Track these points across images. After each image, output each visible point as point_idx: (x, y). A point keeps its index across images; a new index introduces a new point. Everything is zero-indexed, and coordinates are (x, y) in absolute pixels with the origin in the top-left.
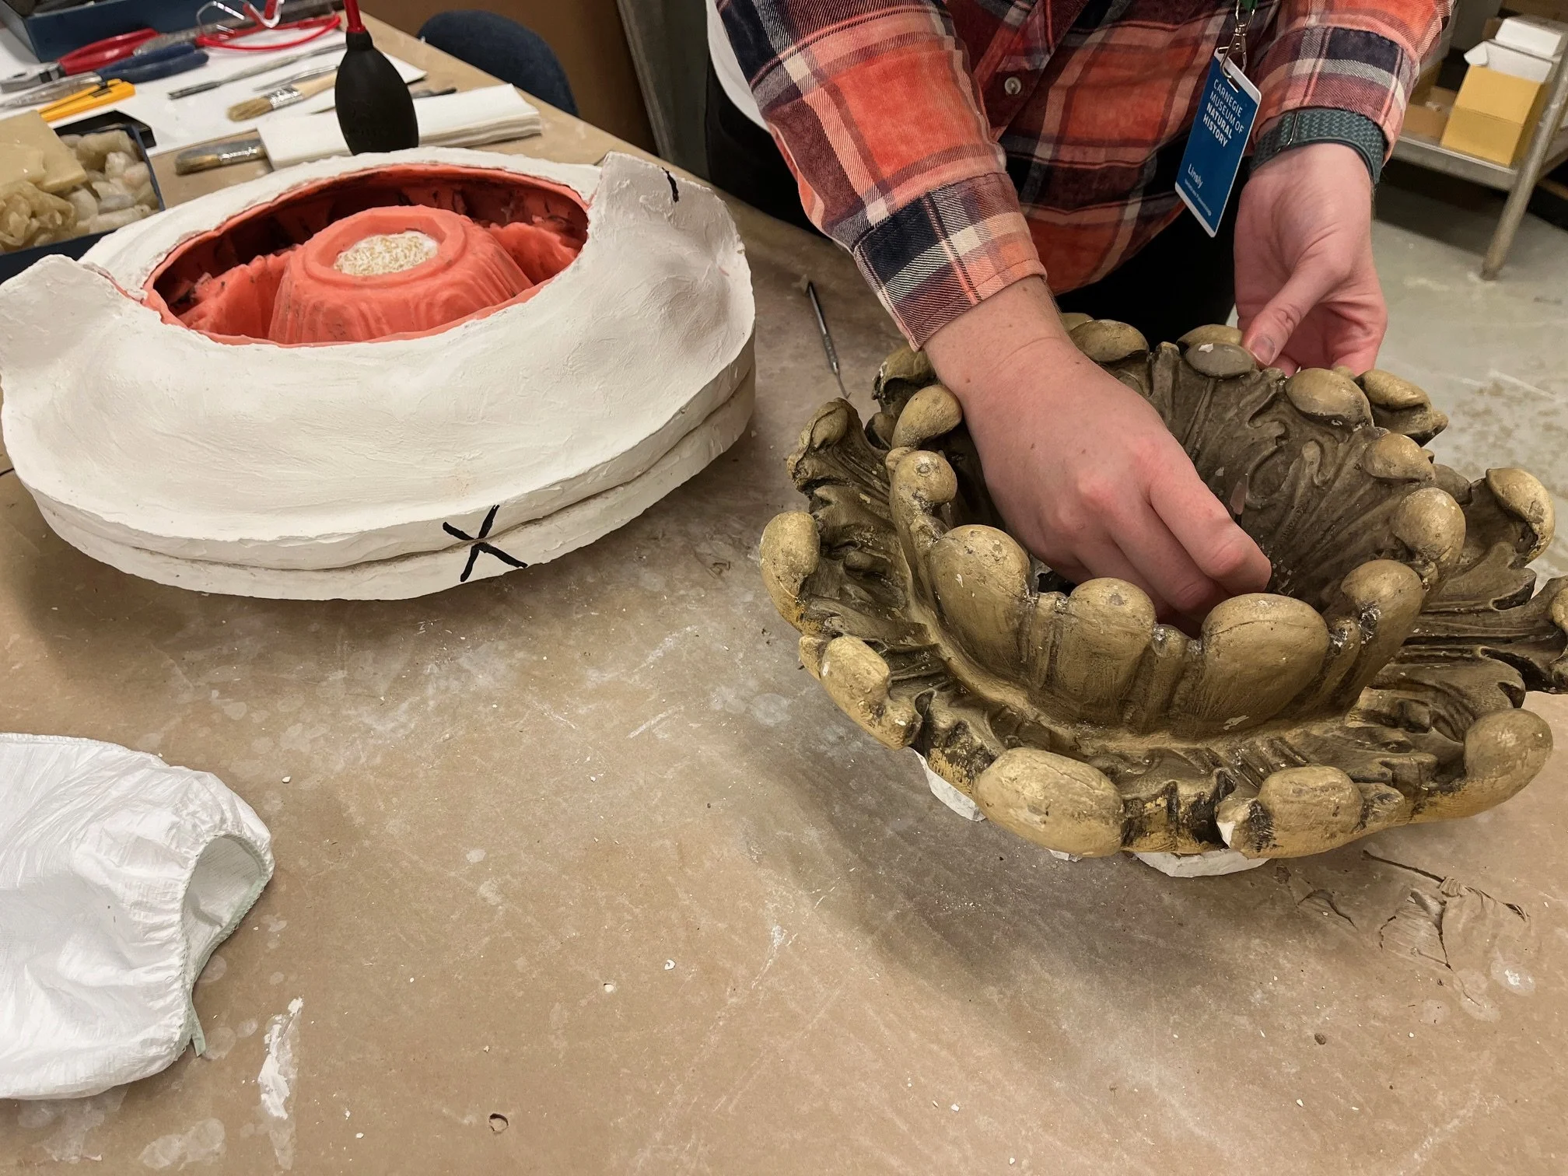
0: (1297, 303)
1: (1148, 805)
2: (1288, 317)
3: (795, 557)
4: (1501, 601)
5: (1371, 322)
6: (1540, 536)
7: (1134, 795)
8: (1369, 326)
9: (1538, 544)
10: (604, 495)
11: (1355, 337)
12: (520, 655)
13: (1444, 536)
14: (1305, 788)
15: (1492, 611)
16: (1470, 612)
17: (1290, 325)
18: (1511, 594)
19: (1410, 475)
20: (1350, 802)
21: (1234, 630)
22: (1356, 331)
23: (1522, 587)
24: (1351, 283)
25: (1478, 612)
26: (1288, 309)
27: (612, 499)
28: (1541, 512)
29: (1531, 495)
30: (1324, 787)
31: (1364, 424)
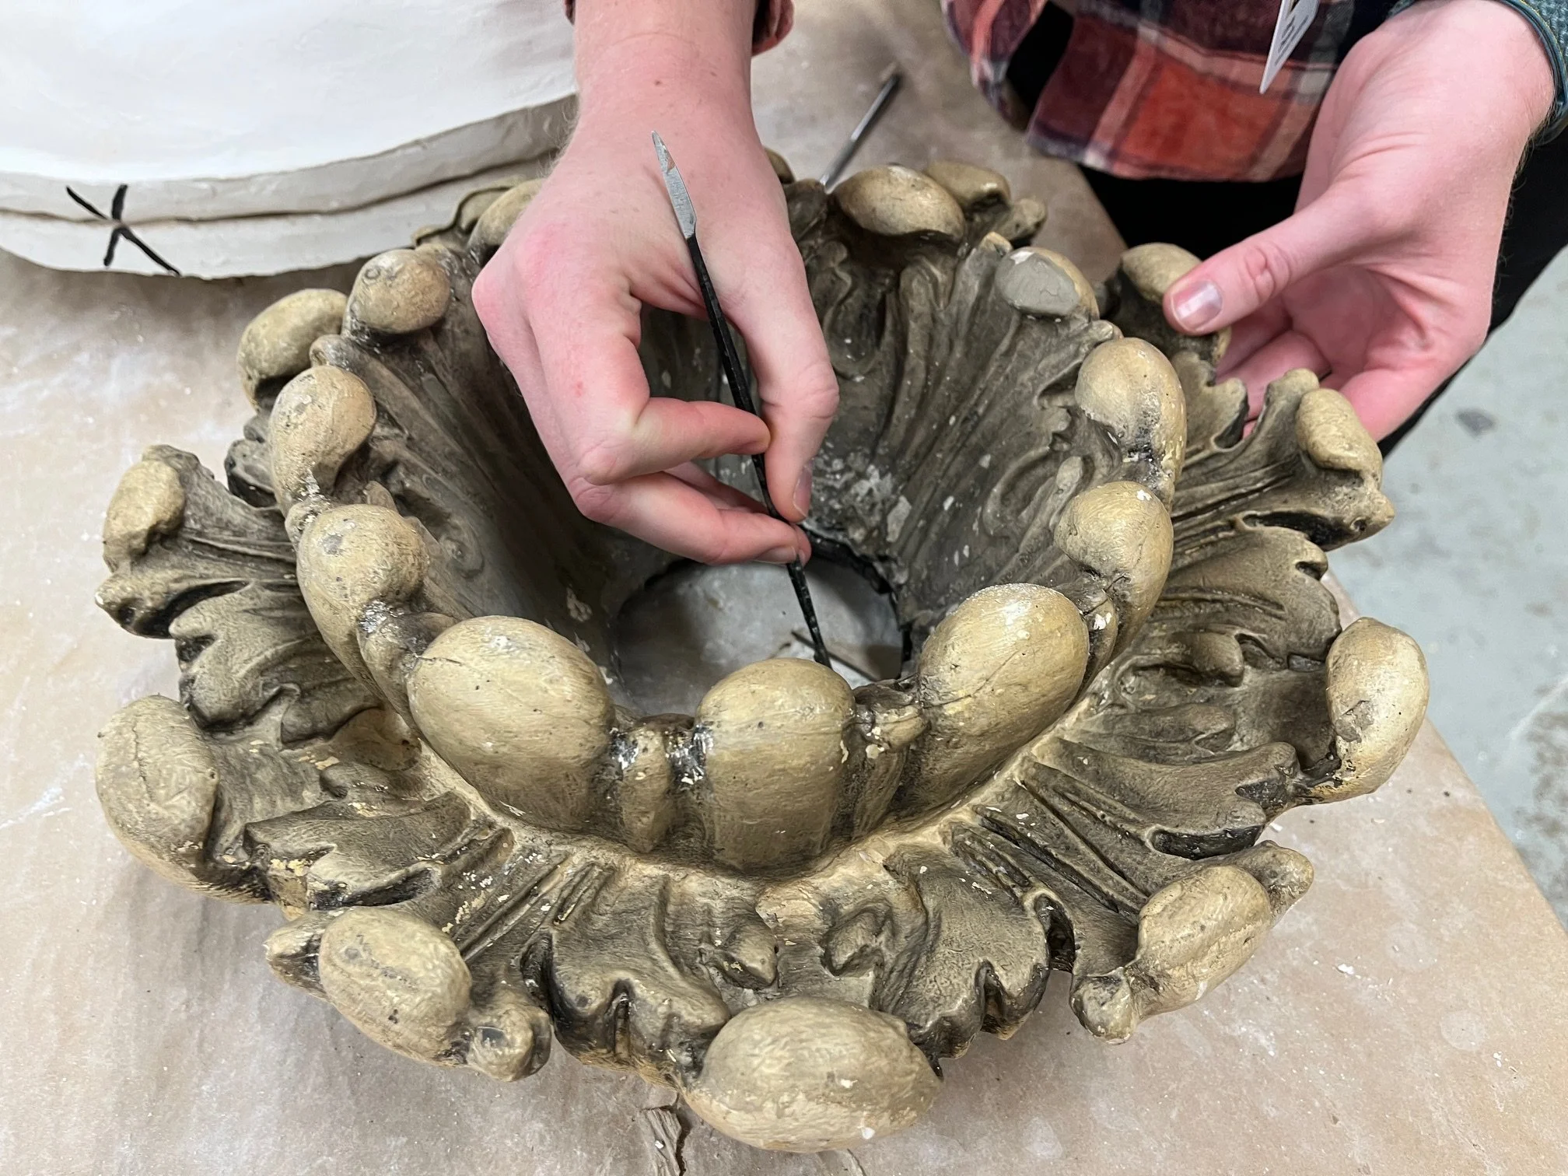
0: (1290, 249)
1: (275, 862)
2: (1266, 266)
3: (257, 346)
4: (1174, 835)
5: (1439, 330)
6: (1345, 765)
7: (267, 840)
8: (1432, 334)
9: (1338, 775)
10: (292, 219)
11: (1401, 344)
12: (169, 377)
13: (964, 673)
14: (364, 955)
15: (1142, 843)
16: (1115, 829)
17: (1264, 280)
18: (1192, 832)
19: (1089, 559)
20: (415, 1013)
21: (438, 663)
22: (1409, 336)
23: (1218, 830)
24: (1423, 250)
25: (1124, 833)
26: (1272, 253)
27: (300, 226)
28: (1365, 723)
29: (1368, 690)
30: (392, 970)
31: (1144, 455)
